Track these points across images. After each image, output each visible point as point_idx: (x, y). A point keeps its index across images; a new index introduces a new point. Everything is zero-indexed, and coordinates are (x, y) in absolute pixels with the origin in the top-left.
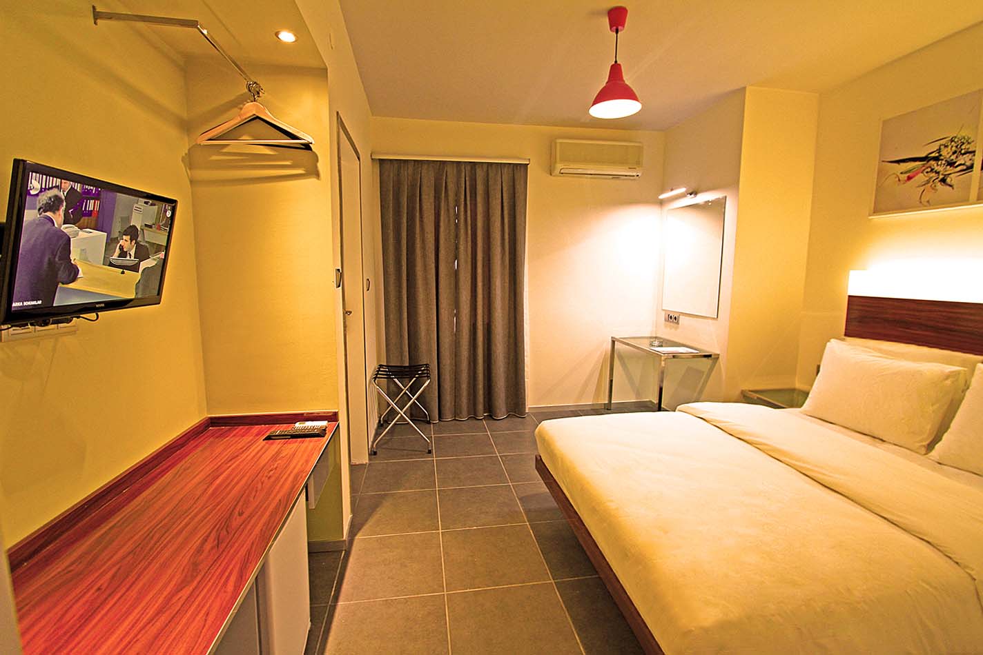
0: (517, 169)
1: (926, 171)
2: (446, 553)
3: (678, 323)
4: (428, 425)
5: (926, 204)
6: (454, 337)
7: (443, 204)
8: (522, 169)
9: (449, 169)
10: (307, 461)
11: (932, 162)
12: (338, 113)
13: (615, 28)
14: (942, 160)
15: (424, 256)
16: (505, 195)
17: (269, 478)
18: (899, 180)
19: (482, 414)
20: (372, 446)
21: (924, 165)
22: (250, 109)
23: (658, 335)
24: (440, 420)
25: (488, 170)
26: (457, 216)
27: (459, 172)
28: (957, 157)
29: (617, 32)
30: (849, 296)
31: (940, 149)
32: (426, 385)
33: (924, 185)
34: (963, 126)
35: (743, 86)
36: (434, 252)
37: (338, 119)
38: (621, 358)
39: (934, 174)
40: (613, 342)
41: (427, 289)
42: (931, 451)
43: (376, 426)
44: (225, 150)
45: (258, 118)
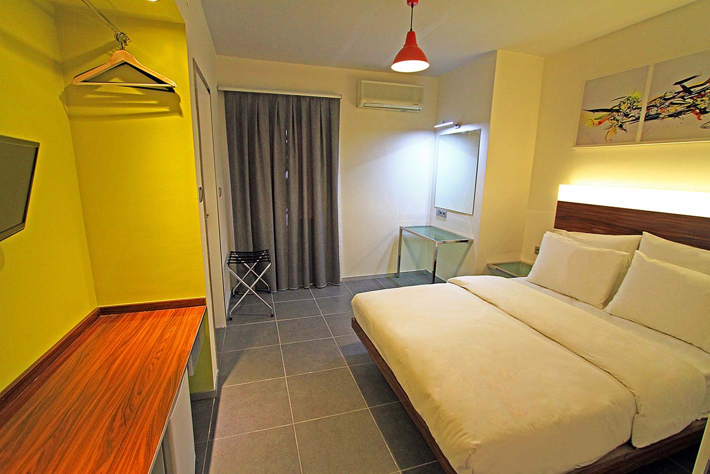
0: (332, 102)
1: (611, 118)
2: (291, 394)
3: (445, 217)
4: (269, 294)
5: (609, 141)
6: (287, 229)
7: (276, 128)
8: (336, 102)
9: (280, 100)
10: (186, 342)
11: (615, 113)
12: (194, 59)
13: (411, 3)
14: (621, 112)
15: (262, 168)
16: (323, 122)
17: (158, 359)
18: (593, 124)
19: (308, 284)
20: (229, 314)
21: (609, 115)
22: (119, 56)
23: (432, 225)
24: (277, 290)
25: (310, 102)
26: (287, 138)
27: (288, 102)
28: (630, 111)
29: (412, 7)
30: (558, 201)
31: (620, 104)
32: (268, 267)
33: (609, 128)
34: (635, 90)
35: (495, 49)
36: (270, 166)
37: (194, 64)
38: (406, 241)
39: (615, 121)
40: (401, 230)
41: (265, 193)
42: (606, 307)
43: (229, 297)
44: (99, 90)
45: (126, 63)
